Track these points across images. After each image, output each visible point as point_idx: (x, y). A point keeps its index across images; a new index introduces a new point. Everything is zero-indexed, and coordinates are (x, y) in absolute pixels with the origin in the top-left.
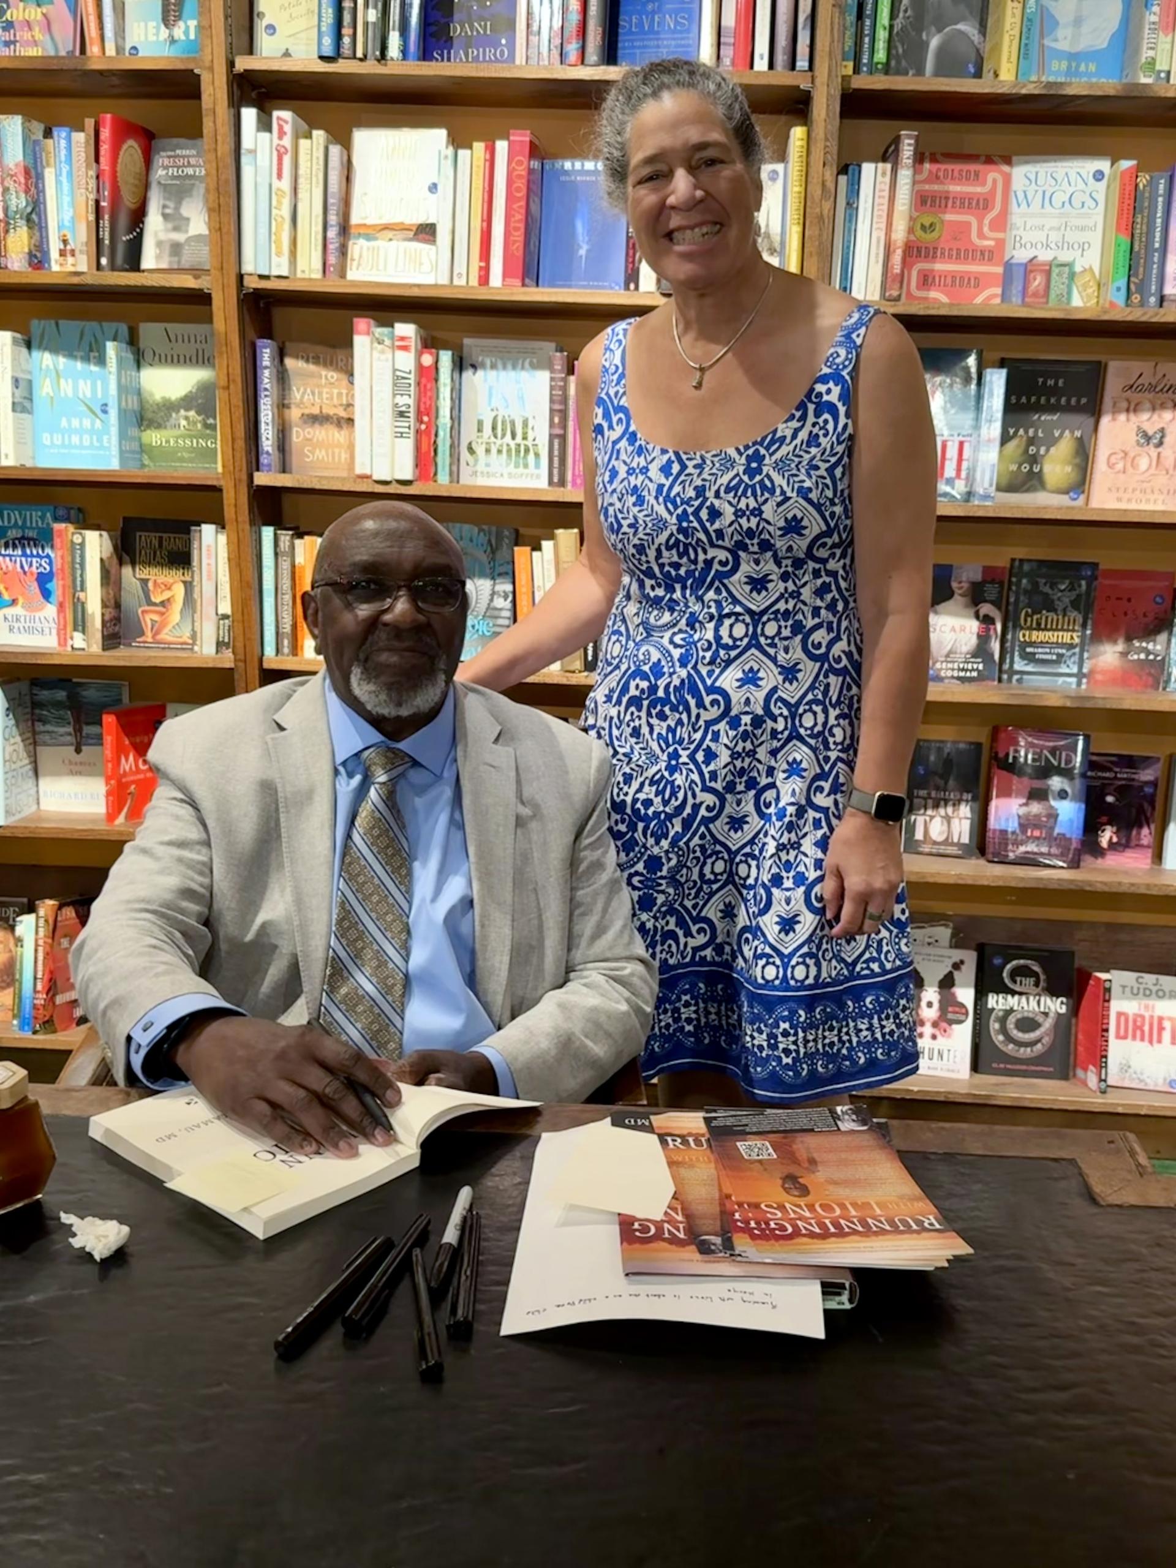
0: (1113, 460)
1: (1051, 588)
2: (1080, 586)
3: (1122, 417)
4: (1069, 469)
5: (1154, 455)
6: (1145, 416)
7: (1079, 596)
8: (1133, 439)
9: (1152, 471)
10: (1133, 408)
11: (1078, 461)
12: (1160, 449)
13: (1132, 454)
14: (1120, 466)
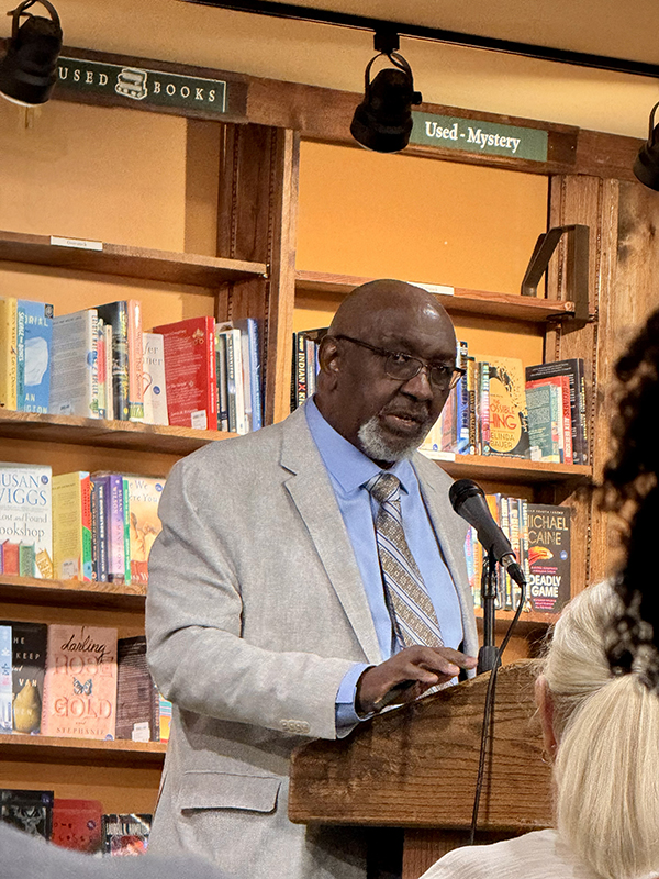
0: (59, 706)
1: (23, 814)
2: (42, 812)
3: (63, 670)
4: (30, 712)
5: (86, 701)
6: (78, 669)
7: (42, 821)
8: (71, 688)
9: (86, 715)
10: (69, 663)
11: (35, 705)
12: (89, 697)
13: (71, 701)
14: (64, 710)
